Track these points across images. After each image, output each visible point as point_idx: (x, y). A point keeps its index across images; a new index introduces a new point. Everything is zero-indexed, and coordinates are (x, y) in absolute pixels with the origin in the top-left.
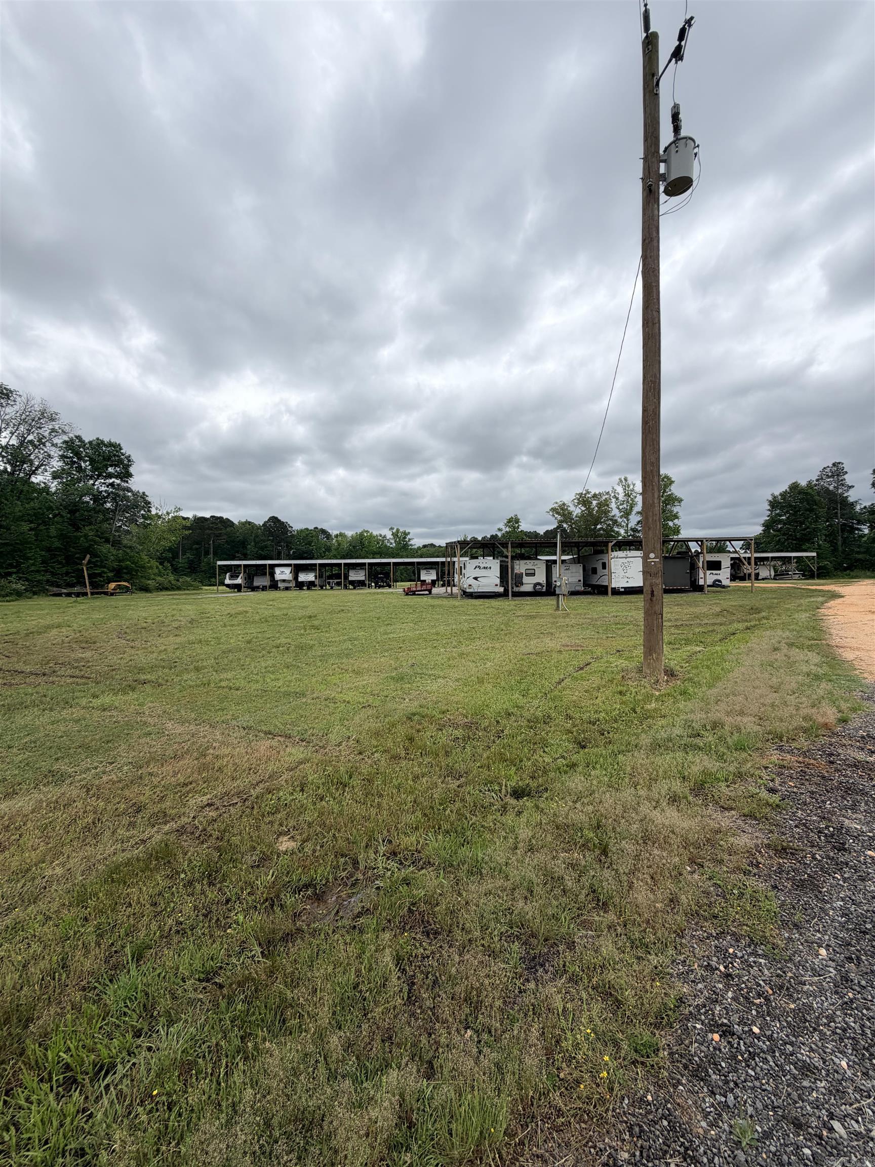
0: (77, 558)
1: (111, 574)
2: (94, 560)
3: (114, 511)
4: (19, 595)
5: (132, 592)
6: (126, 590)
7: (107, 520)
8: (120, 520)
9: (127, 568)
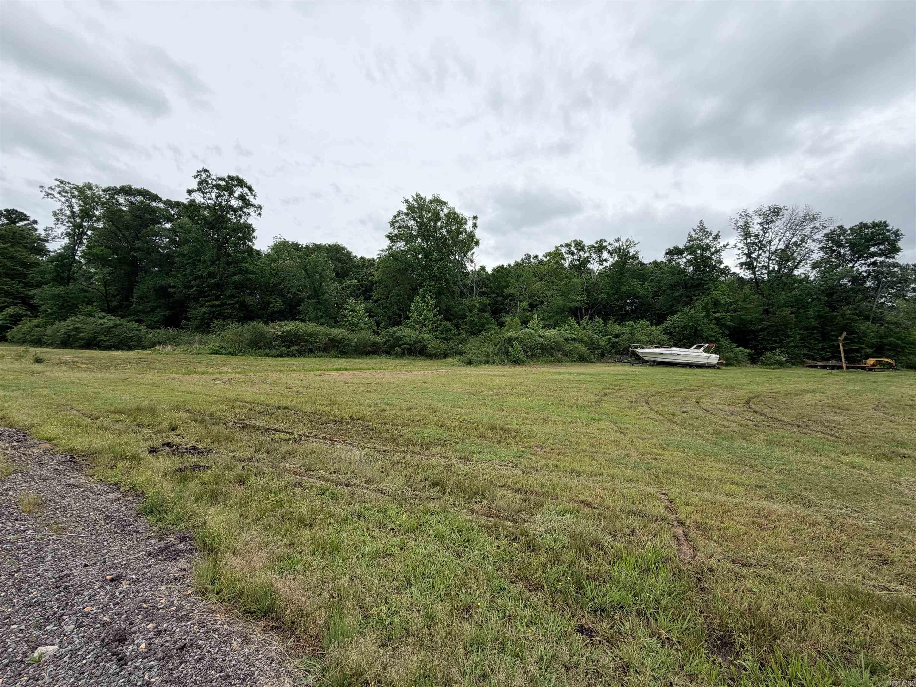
0: (833, 335)
1: (869, 351)
2: (850, 337)
3: (876, 290)
4: (781, 365)
5: (896, 370)
6: (889, 367)
7: (867, 298)
8: (882, 297)
9: (890, 344)
